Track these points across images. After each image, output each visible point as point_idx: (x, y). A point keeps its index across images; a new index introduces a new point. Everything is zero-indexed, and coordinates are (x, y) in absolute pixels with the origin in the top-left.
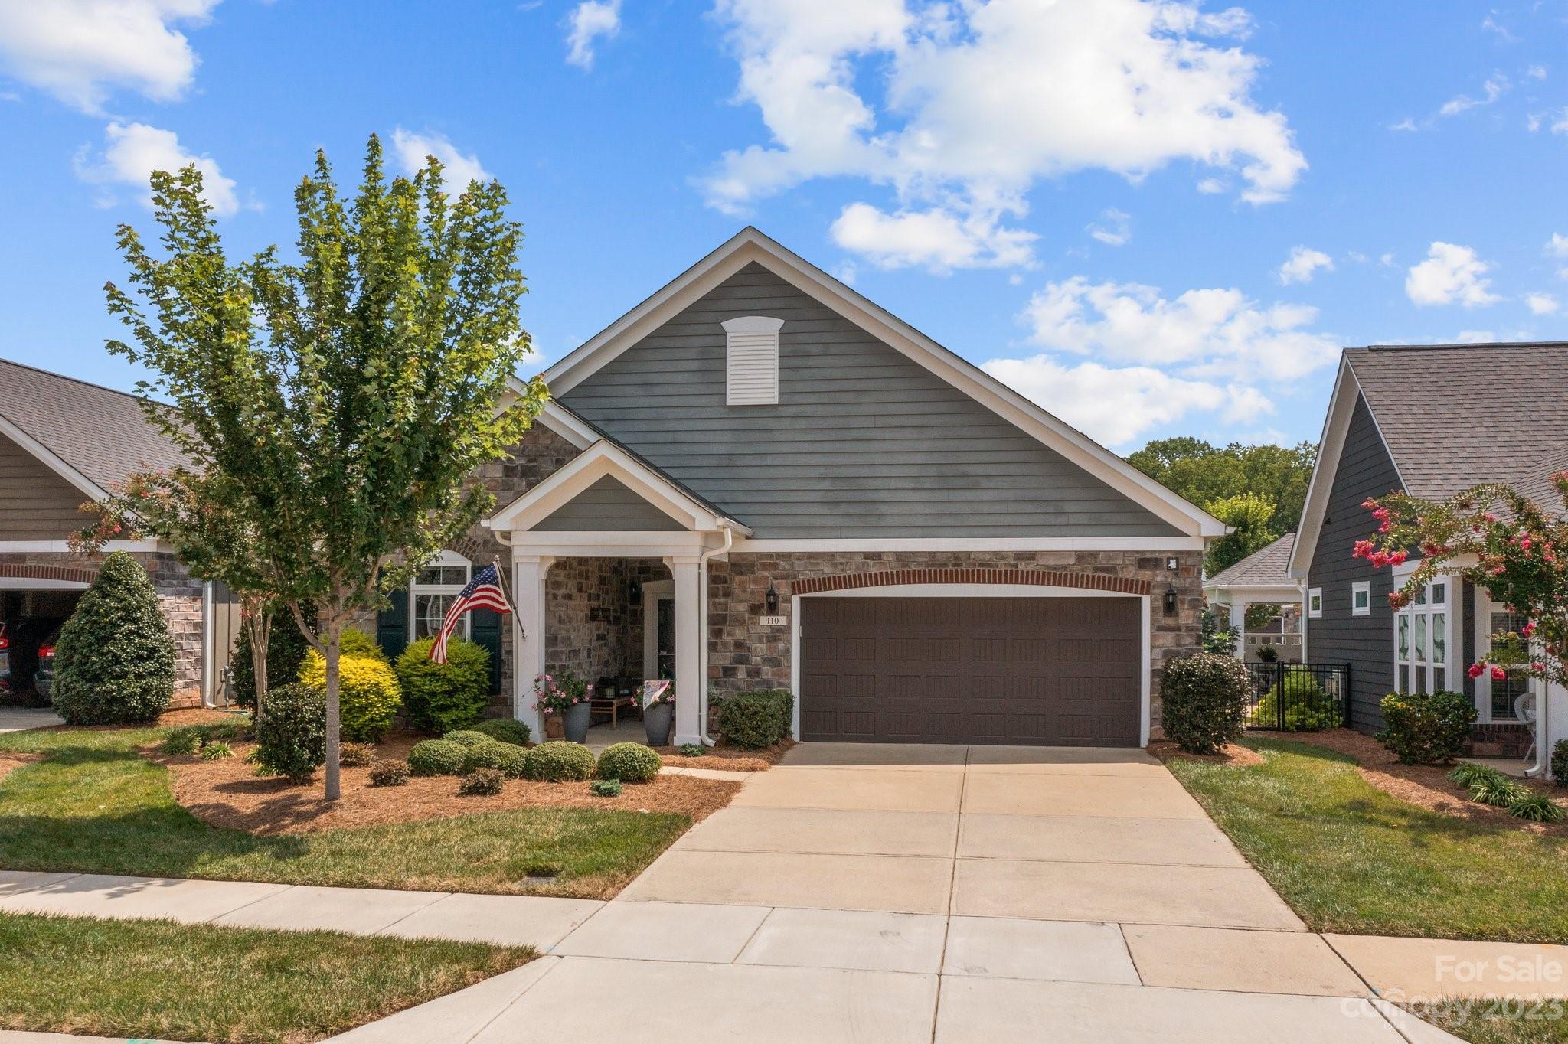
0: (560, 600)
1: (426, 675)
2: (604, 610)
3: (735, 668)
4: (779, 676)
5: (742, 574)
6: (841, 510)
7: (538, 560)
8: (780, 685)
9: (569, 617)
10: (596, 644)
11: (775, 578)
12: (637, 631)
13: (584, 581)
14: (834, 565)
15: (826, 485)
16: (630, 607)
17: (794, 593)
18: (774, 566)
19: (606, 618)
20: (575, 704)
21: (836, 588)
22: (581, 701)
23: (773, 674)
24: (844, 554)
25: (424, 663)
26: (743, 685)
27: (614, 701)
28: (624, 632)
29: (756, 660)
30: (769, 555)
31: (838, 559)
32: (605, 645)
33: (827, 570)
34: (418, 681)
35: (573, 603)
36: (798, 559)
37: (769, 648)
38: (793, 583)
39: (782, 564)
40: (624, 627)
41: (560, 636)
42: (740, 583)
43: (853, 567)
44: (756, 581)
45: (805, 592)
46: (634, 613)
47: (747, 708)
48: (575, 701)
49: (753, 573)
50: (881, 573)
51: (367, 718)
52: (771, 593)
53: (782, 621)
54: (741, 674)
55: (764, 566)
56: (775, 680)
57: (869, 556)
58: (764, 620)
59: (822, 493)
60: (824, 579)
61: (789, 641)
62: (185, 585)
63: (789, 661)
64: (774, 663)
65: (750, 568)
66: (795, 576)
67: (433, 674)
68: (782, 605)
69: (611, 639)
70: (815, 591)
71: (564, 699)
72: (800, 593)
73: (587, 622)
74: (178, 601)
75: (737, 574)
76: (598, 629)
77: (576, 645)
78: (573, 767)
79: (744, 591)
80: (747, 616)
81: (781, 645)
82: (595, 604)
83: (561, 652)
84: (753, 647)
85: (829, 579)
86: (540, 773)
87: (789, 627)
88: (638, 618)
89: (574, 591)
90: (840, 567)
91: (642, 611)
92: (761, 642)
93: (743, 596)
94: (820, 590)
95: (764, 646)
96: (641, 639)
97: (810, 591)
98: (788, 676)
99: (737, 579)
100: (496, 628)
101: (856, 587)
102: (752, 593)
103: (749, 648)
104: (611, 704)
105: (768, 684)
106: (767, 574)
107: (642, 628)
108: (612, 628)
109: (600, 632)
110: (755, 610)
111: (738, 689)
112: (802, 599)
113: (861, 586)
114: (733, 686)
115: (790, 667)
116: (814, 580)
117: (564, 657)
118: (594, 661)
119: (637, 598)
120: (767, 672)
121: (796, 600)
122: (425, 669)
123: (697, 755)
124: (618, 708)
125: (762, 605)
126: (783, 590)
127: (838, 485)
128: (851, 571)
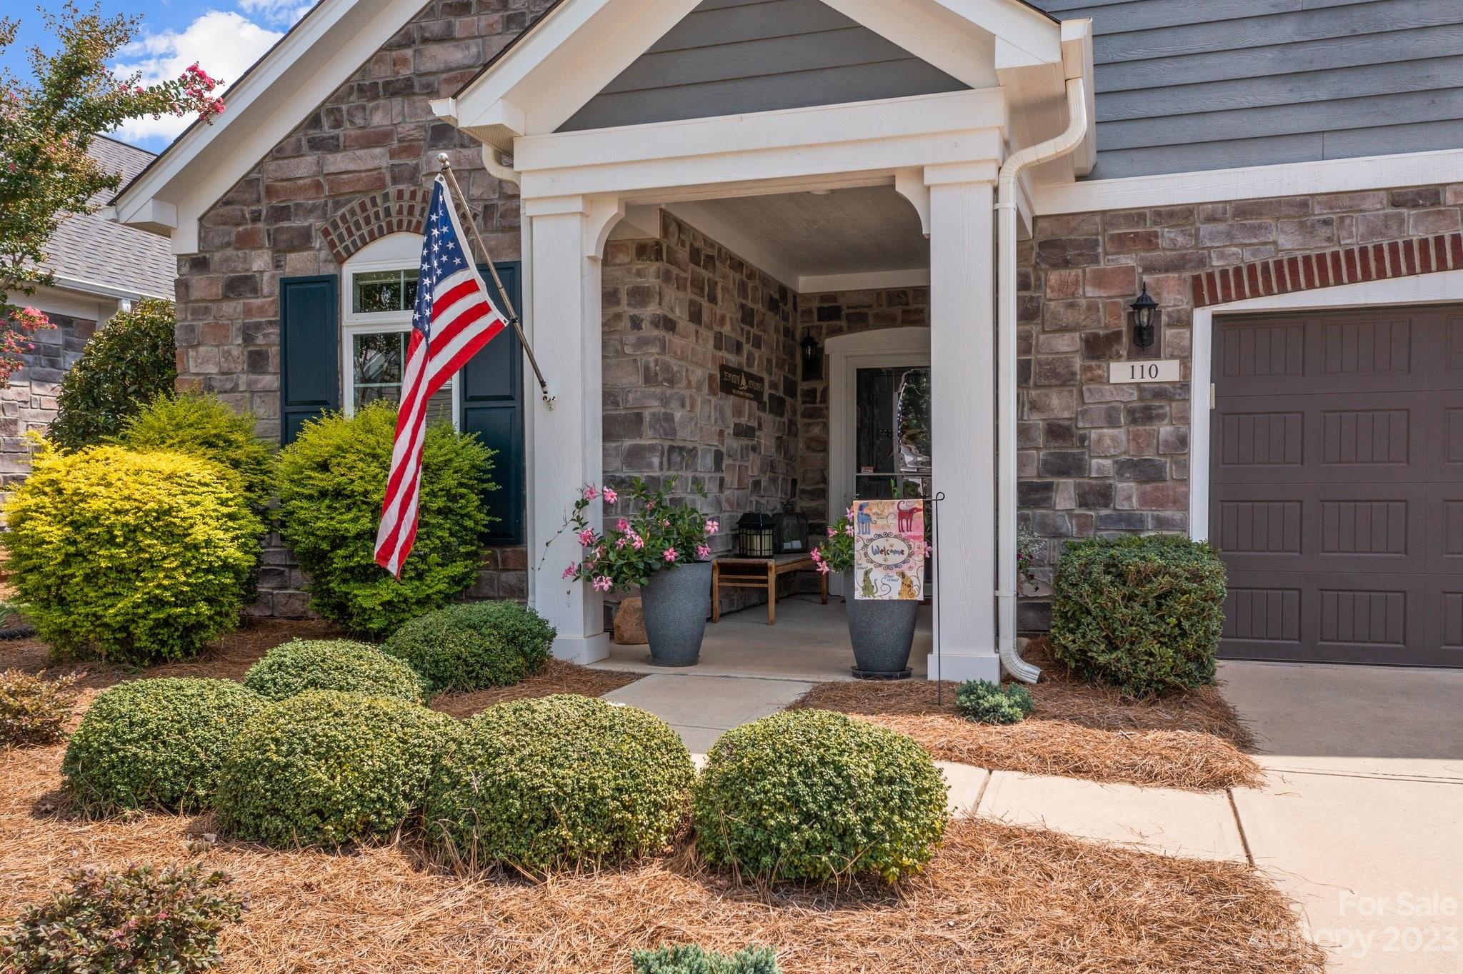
0: (648, 331)
1: (323, 494)
2: (749, 377)
3: (1048, 487)
4: (1162, 505)
5: (1066, 264)
6: (1324, 90)
7: (578, 206)
8: (1161, 523)
9: (667, 368)
10: (736, 444)
11: (1149, 269)
12: (816, 431)
13: (705, 303)
14: (1306, 229)
15: (1286, 31)
16: (802, 386)
17: (1199, 303)
18: (1149, 241)
19: (757, 396)
20: (669, 566)
21: (1310, 285)
22: (690, 557)
23: (1144, 500)
24: (1332, 198)
25: (324, 467)
26: (1069, 526)
27: (771, 563)
28: (791, 430)
29: (1100, 466)
30: (1136, 216)
31: (1319, 212)
32: (754, 449)
33: (1288, 242)
34: (305, 510)
35: (678, 342)
36: (1211, 219)
37: (1135, 438)
38: (1197, 279)
39: (1168, 235)
40: (792, 423)
41: (647, 415)
42: (1063, 285)
43: (1358, 229)
44: (1100, 280)
45: (1227, 299)
46: (810, 395)
47: (1144, 578)
48: (670, 554)
49: (1095, 259)
50: (1440, 241)
51: (138, 597)
52: (1143, 303)
53: (1168, 371)
54: (1065, 498)
55: (1121, 243)
56: (1148, 514)
57: (1402, 198)
58: (1121, 372)
59: (1271, 54)
60: (1279, 264)
61: (1185, 419)
62: (53, 364)
63: (1185, 467)
64: (1145, 471)
65: (1088, 250)
66: (1201, 263)
67: (338, 493)
68: (1168, 334)
69: (766, 440)
70: (1255, 294)
71: (640, 553)
72: (1214, 301)
73: (712, 391)
74: (37, 390)
75: (1055, 266)
76: (738, 412)
77: (685, 436)
78: (593, 811)
79: (1071, 306)
80: (1078, 363)
81: (1165, 430)
82: (732, 359)
83: (651, 448)
84: (1094, 435)
85: (1293, 262)
86: (461, 838)
87: (1184, 386)
88: (817, 407)
89: (680, 314)
90: (1324, 232)
91: (826, 391)
92: (1112, 422)
93: (1068, 317)
94: (1269, 292)
95: (1120, 433)
96: (822, 446)
97: (1241, 296)
98: (1182, 503)
99: (1054, 277)
100: (510, 398)
101: (1367, 277)
102: (1092, 307)
103: (1083, 439)
104: (764, 570)
105: (1132, 523)
106: (1127, 260)
107: (826, 426)
108: (767, 418)
109: (744, 420)
110: (1099, 348)
111: (1057, 535)
112: (1216, 318)
113: (1381, 275)
114: (1043, 526)
115: (1185, 481)
116: (1252, 268)
117: (656, 461)
118: (731, 478)
119: (815, 366)
120: (1128, 493)
121: (1202, 319)
122: (322, 480)
123: (1011, 720)
124: (780, 577)
125: (1118, 335)
126: (1172, 295)
127: (1318, 27)
128: (1352, 239)
